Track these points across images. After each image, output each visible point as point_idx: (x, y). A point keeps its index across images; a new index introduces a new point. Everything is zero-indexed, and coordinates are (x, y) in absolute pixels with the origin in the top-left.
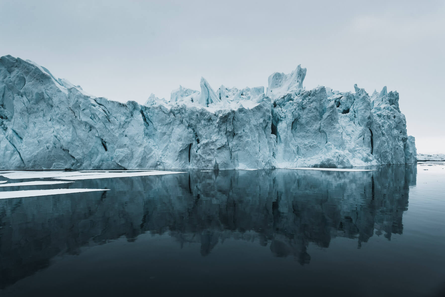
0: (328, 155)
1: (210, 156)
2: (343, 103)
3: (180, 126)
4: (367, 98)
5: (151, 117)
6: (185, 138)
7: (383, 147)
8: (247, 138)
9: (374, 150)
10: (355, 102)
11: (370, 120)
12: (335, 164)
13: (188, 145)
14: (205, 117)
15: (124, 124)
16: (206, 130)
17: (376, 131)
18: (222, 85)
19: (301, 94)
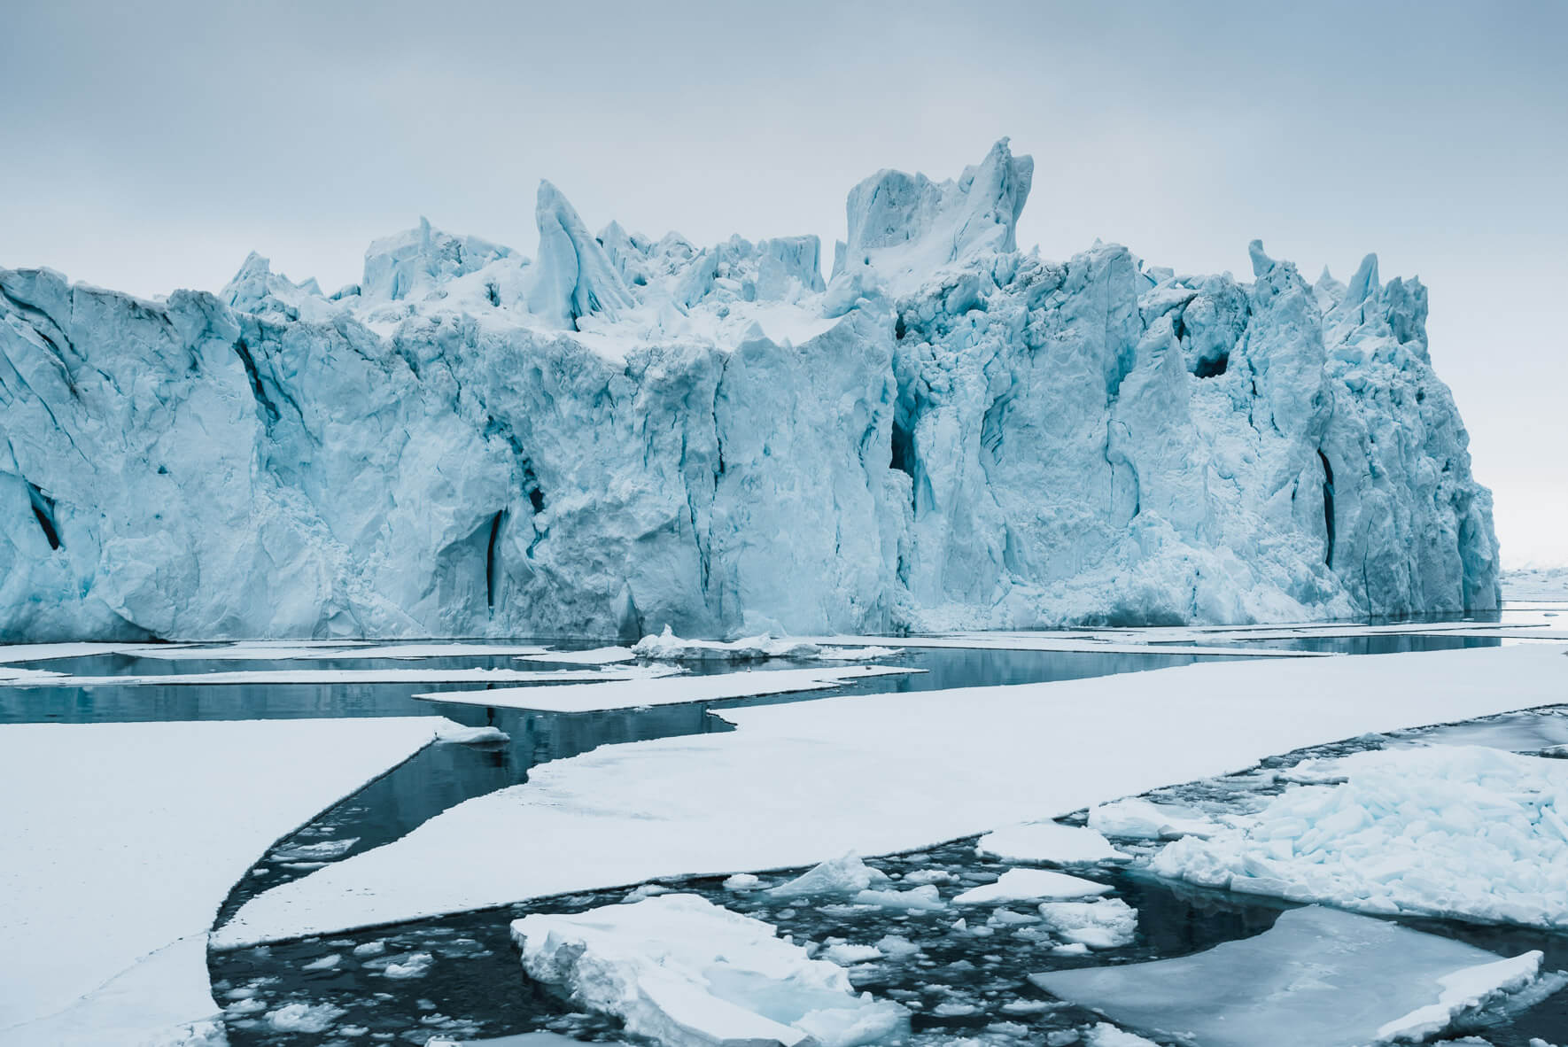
0: (1146, 572)
1: (598, 574)
2: (1201, 329)
3: (443, 422)
4: (1306, 308)
5: (294, 374)
6: (468, 485)
7: (1376, 533)
8: (782, 489)
9: (1337, 549)
10: (1251, 324)
11: (1320, 407)
12: (1177, 611)
13: (486, 517)
14: (579, 380)
15: (153, 410)
16: (580, 447)
17: (1345, 459)
18: (614, 222)
19: (1018, 277)
